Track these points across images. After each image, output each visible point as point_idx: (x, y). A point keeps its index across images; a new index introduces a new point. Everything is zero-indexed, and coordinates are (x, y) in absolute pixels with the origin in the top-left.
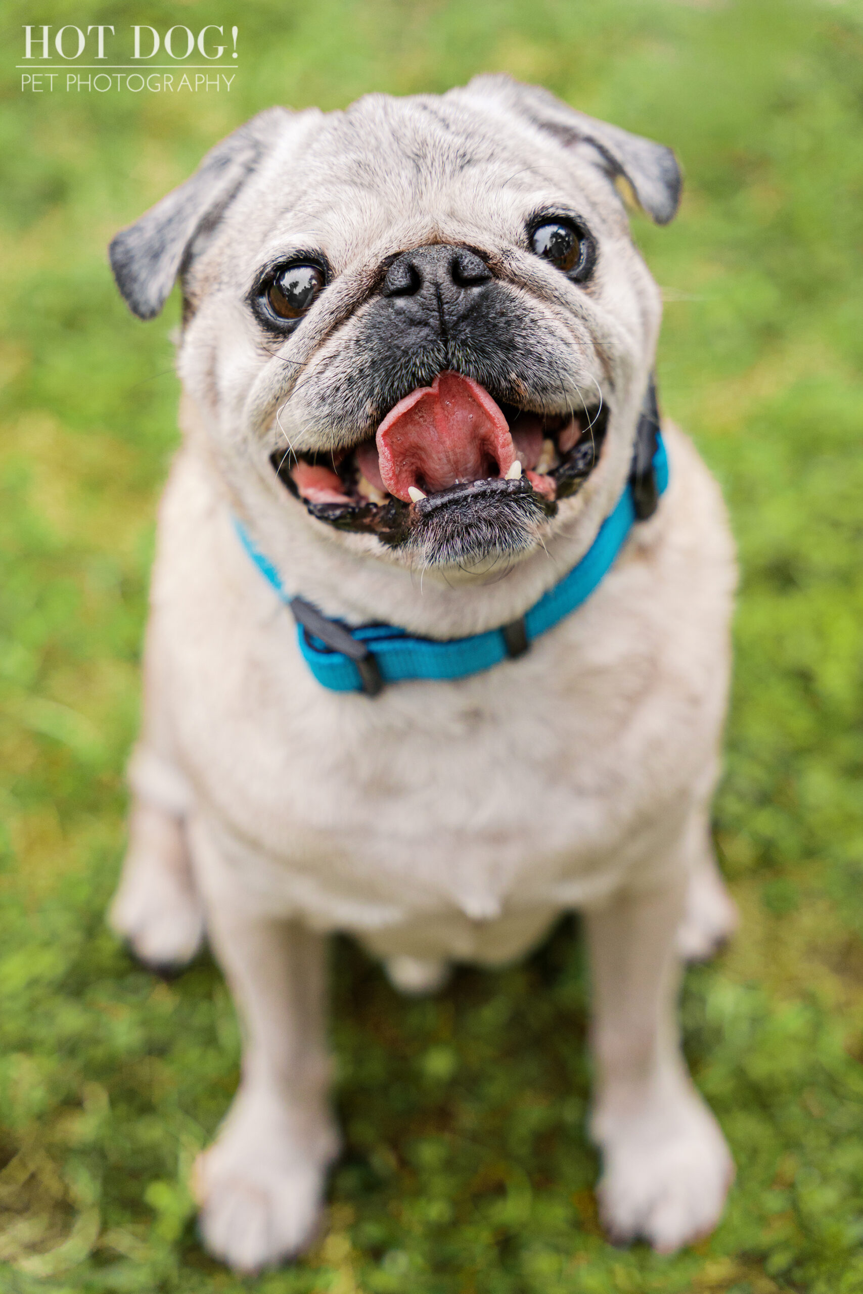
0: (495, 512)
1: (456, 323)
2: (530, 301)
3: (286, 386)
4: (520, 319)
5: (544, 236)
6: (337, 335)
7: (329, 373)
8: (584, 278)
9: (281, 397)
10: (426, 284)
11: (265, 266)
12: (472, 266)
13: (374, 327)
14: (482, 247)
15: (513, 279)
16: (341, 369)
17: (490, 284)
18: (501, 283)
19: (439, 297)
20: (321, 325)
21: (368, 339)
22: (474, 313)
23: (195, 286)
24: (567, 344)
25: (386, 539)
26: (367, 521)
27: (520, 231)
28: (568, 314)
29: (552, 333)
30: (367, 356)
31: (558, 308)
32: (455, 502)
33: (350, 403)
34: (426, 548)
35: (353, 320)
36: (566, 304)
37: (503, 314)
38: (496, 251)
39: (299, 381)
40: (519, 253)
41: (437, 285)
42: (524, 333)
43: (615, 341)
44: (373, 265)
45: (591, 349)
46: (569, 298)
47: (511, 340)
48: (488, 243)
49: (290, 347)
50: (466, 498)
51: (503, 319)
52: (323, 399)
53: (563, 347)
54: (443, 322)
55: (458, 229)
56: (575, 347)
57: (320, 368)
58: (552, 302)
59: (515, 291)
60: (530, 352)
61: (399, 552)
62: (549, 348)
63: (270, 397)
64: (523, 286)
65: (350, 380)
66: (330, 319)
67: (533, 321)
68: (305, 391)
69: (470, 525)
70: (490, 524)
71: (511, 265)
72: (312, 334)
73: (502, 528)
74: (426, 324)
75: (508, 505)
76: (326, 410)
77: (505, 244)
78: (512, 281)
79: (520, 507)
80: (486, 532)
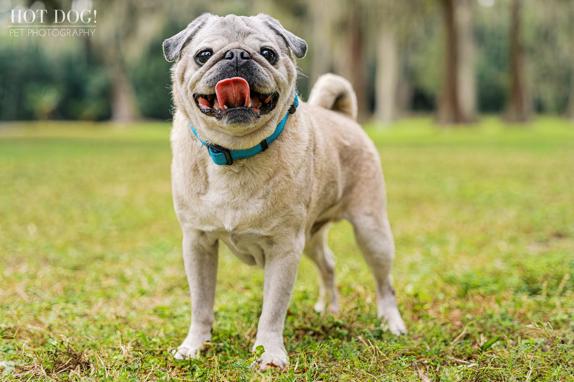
0: (242, 114)
1: (240, 67)
2: (259, 65)
3: (200, 78)
4: (256, 69)
5: (265, 52)
6: (213, 67)
7: (209, 76)
8: (273, 64)
9: (198, 81)
10: (234, 57)
11: (199, 50)
12: (246, 55)
13: (221, 66)
14: (249, 51)
15: (255, 60)
16: (212, 75)
17: (249, 60)
18: (252, 60)
19: (237, 60)
20: (210, 64)
21: (220, 69)
22: (245, 65)
23: (183, 53)
24: (267, 77)
25: (217, 118)
26: (214, 114)
27: (259, 49)
28: (267, 70)
29: (263, 74)
30: (219, 73)
31: (265, 68)
32: (234, 110)
33: (214, 84)
34: (226, 120)
35: (217, 64)
36: (267, 68)
37: (251, 67)
38: (252, 53)
39: (203, 77)
40: (257, 54)
41: (237, 58)
42: (256, 72)
43: (280, 79)
44: (224, 52)
45: (273, 79)
46: (268, 66)
47: (253, 73)
48: (251, 51)
49: (202, 69)
50: (236, 110)
51: (251, 68)
52: (207, 82)
53: (266, 77)
54: (237, 66)
55: (244, 46)
56: (269, 77)
57: (208, 75)
58: (264, 67)
59: (255, 62)
60: (257, 77)
61: (220, 121)
62: (262, 77)
63: (196, 80)
64: (257, 62)
65: (214, 78)
66: (212, 63)
67: (258, 70)
68: (203, 80)
69: (237, 116)
70: (241, 117)
71: (255, 56)
72: (207, 66)
73: (244, 118)
74: (233, 66)
75: (246, 113)
76: (208, 85)
77: (255, 52)
78: (255, 61)
79: (249, 114)
80: (241, 119)
